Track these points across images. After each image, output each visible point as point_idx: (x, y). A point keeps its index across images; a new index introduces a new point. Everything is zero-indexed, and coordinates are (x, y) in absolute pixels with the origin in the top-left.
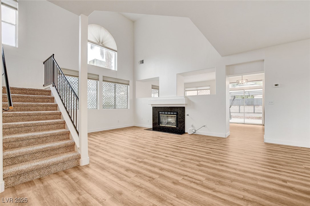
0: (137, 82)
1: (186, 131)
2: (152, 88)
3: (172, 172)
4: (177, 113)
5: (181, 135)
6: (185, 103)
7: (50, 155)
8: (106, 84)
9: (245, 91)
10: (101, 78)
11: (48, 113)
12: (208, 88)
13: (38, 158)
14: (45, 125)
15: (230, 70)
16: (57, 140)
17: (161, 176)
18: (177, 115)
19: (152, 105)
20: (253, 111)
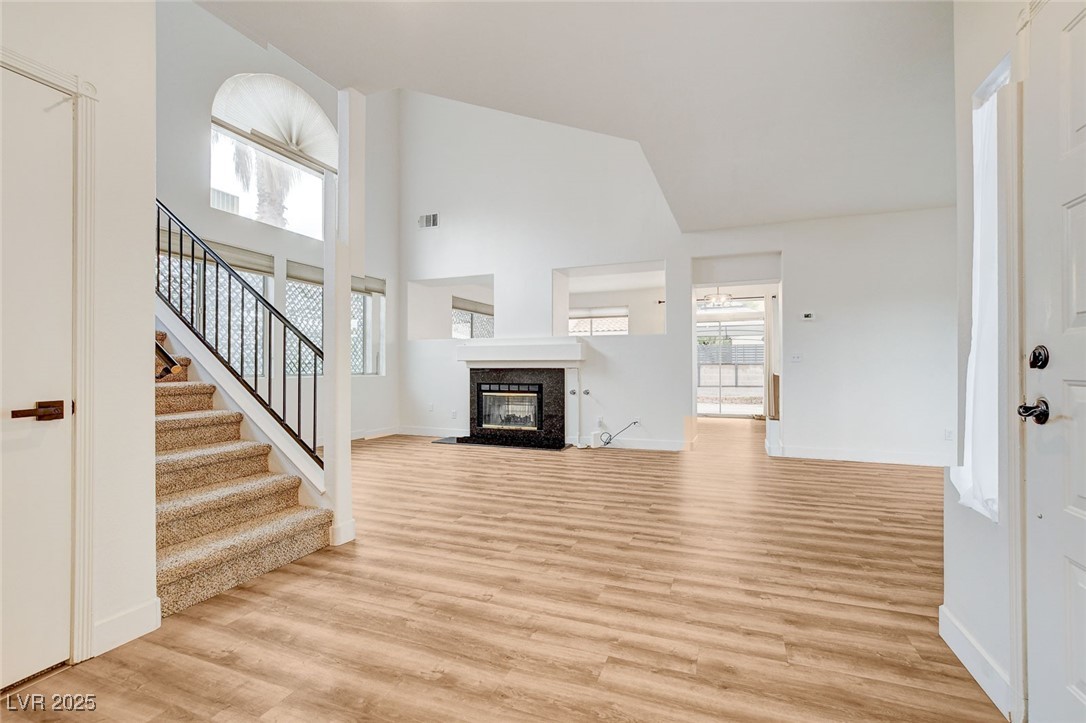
0: (411, 288)
1: (568, 441)
2: (453, 307)
3: (601, 530)
4: (540, 386)
5: (557, 453)
6: (579, 358)
7: (237, 522)
8: (293, 289)
9: (722, 324)
10: (280, 268)
11: (176, 389)
12: (623, 311)
13: (204, 529)
14: (184, 429)
15: (703, 270)
16: (236, 475)
17: (581, 539)
18: (540, 392)
19: (467, 362)
20: (734, 381)
